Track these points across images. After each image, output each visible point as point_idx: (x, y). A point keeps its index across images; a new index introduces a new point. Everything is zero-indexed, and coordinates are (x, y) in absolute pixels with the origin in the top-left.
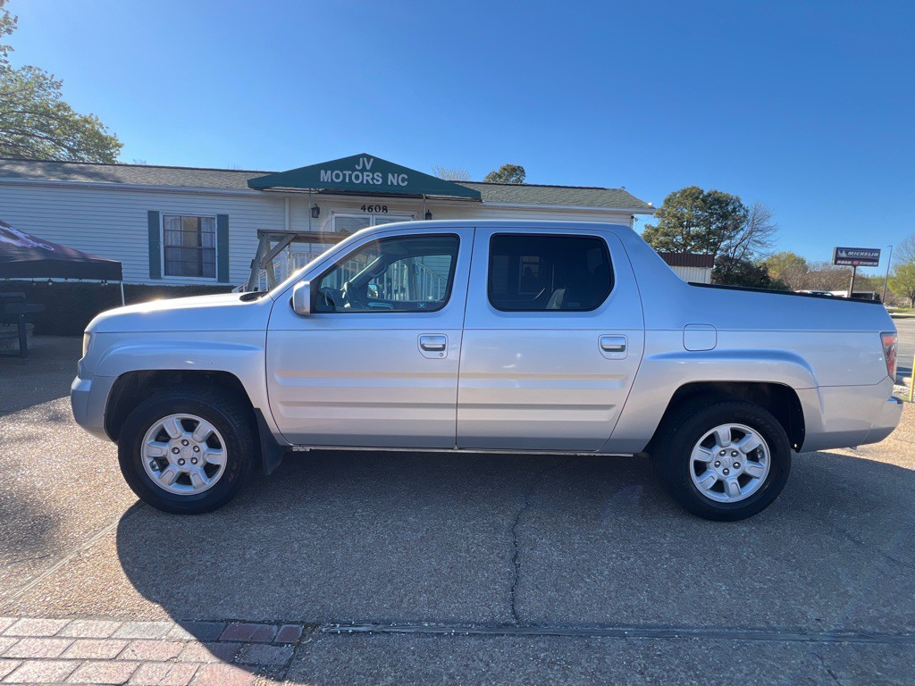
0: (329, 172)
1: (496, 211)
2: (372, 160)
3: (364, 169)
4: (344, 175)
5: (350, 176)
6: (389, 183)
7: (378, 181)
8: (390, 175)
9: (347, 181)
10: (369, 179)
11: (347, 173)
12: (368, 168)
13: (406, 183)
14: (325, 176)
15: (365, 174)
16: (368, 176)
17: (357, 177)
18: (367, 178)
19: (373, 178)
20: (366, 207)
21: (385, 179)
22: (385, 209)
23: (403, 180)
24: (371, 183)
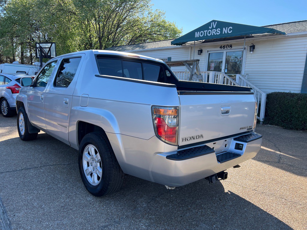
0: (199, 32)
1: (297, 38)
2: (216, 22)
3: (213, 28)
4: (204, 33)
5: (207, 32)
6: (223, 33)
7: (218, 33)
8: (224, 28)
9: (205, 35)
10: (214, 32)
11: (205, 31)
12: (214, 27)
13: (231, 31)
14: (197, 35)
15: (213, 30)
16: (214, 31)
17: (209, 33)
18: (213, 32)
19: (216, 32)
20: (222, 47)
21: (221, 31)
22: (231, 46)
23: (230, 30)
24: (215, 34)
